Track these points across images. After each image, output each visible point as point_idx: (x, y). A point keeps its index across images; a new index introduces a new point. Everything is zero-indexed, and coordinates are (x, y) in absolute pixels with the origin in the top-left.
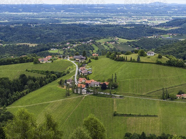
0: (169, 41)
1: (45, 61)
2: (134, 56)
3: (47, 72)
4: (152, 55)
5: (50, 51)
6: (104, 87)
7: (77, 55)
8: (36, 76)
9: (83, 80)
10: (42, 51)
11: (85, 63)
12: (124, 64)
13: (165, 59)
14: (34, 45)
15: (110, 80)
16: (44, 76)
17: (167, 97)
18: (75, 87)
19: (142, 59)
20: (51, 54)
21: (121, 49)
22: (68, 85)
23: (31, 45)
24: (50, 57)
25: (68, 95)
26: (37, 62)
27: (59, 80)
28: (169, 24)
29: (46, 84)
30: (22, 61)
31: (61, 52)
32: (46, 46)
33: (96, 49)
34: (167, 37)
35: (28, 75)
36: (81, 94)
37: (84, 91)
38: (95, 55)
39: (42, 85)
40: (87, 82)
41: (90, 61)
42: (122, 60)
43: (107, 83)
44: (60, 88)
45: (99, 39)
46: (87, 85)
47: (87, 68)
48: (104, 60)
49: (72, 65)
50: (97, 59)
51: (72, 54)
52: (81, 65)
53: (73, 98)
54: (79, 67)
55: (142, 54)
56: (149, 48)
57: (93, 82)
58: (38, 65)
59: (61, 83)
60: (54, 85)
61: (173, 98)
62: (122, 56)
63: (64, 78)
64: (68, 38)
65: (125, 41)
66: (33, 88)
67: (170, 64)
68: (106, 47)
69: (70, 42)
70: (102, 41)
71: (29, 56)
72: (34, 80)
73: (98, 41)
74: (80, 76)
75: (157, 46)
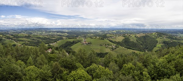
0: (101, 35)
1: (78, 38)
2: (95, 38)
3: (78, 40)
6: (89, 43)
7: (84, 37)
8: (76, 41)
10: (77, 36)
13: (100, 38)
17: (101, 45)
18: (83, 43)
19: (96, 38)
25: (82, 45)
26: (76, 38)
28: (101, 31)
30: (73, 38)
34: (100, 34)
35: (74, 41)
37: (85, 44)
39: (77, 43)
41: (86, 38)
42: (92, 38)
47: (86, 40)
48: (89, 38)
49: (83, 39)
51: (82, 37)
53: (83, 45)
55: (96, 37)
57: (87, 42)
59: (81, 43)
60: (79, 43)
61: (102, 46)
64: (82, 34)
65: (93, 35)
67: (101, 39)
70: (88, 35)
71: (75, 37)
74: (84, 41)
75: (99, 36)
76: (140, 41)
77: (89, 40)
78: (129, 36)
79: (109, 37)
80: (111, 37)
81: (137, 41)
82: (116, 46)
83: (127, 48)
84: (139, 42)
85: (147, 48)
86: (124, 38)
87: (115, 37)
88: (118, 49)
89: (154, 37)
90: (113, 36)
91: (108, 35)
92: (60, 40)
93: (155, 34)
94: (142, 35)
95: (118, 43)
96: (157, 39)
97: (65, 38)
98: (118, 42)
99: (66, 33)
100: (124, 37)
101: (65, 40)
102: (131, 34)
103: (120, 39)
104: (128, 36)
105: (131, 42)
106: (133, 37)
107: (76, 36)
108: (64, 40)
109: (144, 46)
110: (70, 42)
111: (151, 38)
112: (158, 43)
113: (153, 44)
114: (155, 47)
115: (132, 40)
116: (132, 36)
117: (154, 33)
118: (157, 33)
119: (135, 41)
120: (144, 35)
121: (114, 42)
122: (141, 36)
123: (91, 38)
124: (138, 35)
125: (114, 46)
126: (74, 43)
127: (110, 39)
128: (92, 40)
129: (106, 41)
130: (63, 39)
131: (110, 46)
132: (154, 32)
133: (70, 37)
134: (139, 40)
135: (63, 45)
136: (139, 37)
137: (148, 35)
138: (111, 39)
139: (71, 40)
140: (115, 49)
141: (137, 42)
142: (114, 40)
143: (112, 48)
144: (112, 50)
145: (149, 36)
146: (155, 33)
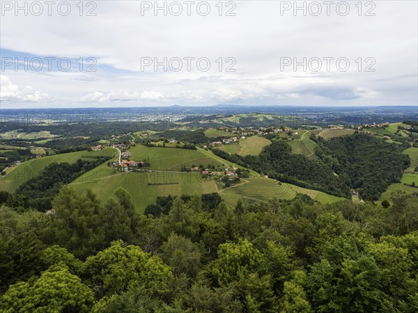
0: (184, 132)
1: (96, 149)
2: (161, 143)
3: (98, 157)
4: (173, 141)
5: (100, 142)
6: (140, 166)
7: (120, 143)
8: (90, 160)
9: (125, 161)
10: (94, 142)
11: (126, 149)
12: (154, 149)
13: (182, 144)
14: (87, 138)
15: (144, 161)
16: (96, 160)
17: (184, 170)
18: (120, 167)
19: (166, 145)
20: (101, 144)
21: (152, 138)
22: (114, 166)
23: (85, 138)
24: (100, 146)
25: (115, 172)
26: (90, 150)
27: (107, 162)
29: (98, 165)
30: (78, 150)
31: (109, 142)
32: (96, 138)
33: (134, 139)
34: (183, 129)
35: (83, 159)
36: (124, 171)
37: (126, 169)
38: (133, 143)
39: (94, 167)
40: (128, 162)
41: (129, 148)
42: (152, 146)
43: (142, 163)
44: (108, 168)
45: (136, 132)
46: (128, 164)
47: (127, 153)
48: (140, 147)
49: (116, 151)
50: (134, 146)
51: (116, 143)
52: (123, 151)
53: (119, 174)
54: (122, 152)
55: (166, 141)
56: (171, 137)
57: (133, 163)
58: (91, 152)
59: (108, 164)
60: (104, 166)
61: (189, 171)
62: (152, 143)
63: (111, 161)
64: (113, 131)
65: (155, 132)
66: (88, 169)
67: (185, 147)
68: (141, 137)
69: (115, 134)
70: (138, 133)
71: (83, 146)
72: (88, 163)
73: (135, 133)
74: (122, 158)
75: (178, 135)
76: (330, 157)
77: (138, 153)
78: (289, 134)
79: (213, 140)
80: (220, 139)
81: (318, 154)
82: (238, 172)
83: (279, 179)
84: (327, 160)
85: (359, 185)
86: (268, 142)
87: (235, 139)
88: (244, 181)
89: (390, 141)
90: (227, 134)
91: (209, 132)
92: (19, 163)
93: (400, 128)
94: (339, 130)
95: (248, 162)
96: (406, 152)
97: (42, 150)
98: (248, 157)
99: (44, 129)
100: (269, 137)
101: (43, 159)
102: (296, 128)
103: (254, 145)
104: (284, 135)
105: (294, 156)
106: (302, 138)
107: (88, 142)
108: (38, 158)
109: (345, 175)
110: (64, 166)
111: (380, 147)
112: (411, 169)
113: (388, 169)
114: (396, 182)
115: (297, 151)
116: (298, 137)
117: (393, 127)
118: (408, 123)
119: (310, 155)
120: (350, 132)
121: (233, 159)
122: (338, 135)
123: (147, 144)
124: (323, 133)
125: (231, 170)
126: (80, 168)
127: (216, 145)
128: (150, 154)
129: (204, 152)
130: (34, 156)
131: (219, 173)
132: (396, 119)
133: (66, 147)
134: (328, 153)
135: (34, 181)
136: (326, 138)
137: (365, 131)
138: (222, 148)
139: (71, 158)
140: (237, 181)
141: (316, 158)
142: (230, 150)
143: (226, 180)
144: (224, 184)
145: (368, 138)
146: (400, 124)
